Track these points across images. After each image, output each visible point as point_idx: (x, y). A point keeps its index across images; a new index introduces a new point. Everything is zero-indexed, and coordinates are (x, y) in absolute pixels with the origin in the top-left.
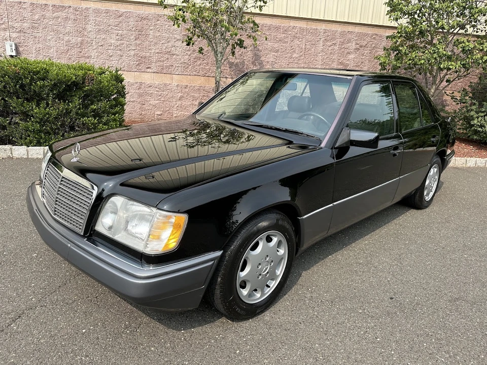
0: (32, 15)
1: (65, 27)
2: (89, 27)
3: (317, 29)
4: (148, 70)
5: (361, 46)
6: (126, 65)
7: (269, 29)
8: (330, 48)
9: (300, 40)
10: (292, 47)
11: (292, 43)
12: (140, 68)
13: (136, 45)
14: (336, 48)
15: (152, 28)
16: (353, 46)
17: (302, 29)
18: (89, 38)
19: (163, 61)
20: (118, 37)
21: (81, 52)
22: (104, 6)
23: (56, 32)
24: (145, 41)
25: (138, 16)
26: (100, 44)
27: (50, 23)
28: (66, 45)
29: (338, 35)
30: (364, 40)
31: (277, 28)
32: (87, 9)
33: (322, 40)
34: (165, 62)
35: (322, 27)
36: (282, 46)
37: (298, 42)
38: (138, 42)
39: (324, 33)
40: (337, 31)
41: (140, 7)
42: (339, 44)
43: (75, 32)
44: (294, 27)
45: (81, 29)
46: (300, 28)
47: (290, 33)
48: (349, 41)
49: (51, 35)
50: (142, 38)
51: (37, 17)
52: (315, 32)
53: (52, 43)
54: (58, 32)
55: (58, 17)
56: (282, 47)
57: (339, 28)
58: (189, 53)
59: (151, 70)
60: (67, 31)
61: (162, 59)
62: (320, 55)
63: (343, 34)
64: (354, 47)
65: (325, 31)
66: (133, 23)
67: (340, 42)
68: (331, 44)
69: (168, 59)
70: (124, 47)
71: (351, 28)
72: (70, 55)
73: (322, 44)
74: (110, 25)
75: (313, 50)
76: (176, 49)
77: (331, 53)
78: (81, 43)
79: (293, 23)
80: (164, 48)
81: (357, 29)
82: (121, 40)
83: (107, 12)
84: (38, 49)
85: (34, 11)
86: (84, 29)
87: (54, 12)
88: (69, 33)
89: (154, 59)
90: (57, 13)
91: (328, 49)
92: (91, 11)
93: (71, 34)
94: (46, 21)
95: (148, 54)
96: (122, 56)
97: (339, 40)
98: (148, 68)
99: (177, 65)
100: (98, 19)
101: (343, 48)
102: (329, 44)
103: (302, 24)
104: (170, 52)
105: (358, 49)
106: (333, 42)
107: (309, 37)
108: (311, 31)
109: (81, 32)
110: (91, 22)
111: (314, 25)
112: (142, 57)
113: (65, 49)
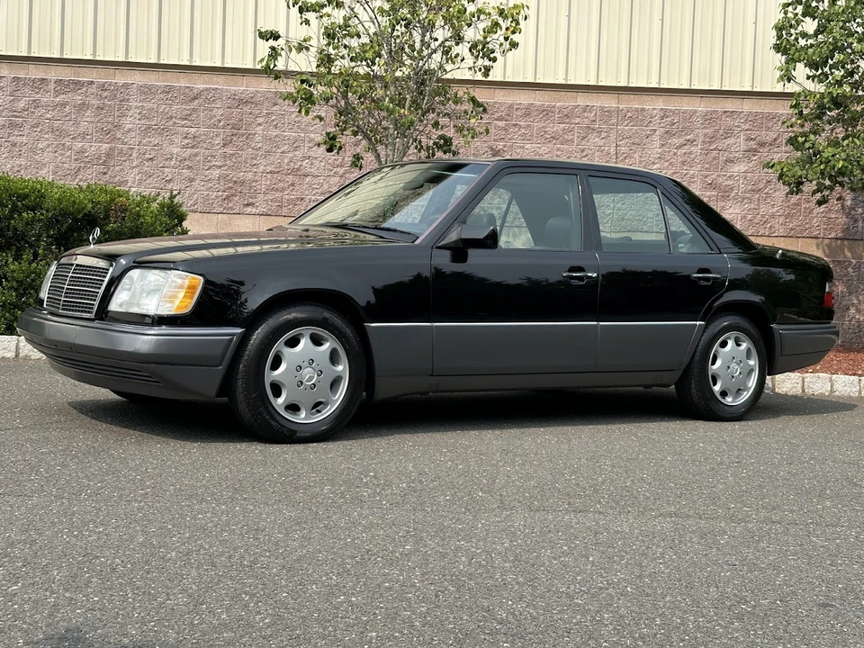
0: (13, 100)
1: (77, 124)
2: (128, 123)
3: (643, 110)
4: (249, 210)
5: (762, 144)
6: (200, 200)
7: (527, 115)
8: (680, 152)
9: (604, 135)
10: (583, 151)
11: (584, 143)
12: (231, 205)
13: (225, 156)
14: (697, 150)
15: (260, 120)
16: (739, 144)
17: (606, 113)
18: (126, 143)
19: (283, 190)
20: (187, 141)
21: (105, 173)
22: (161, 78)
23: (57, 133)
24: (245, 147)
25: (233, 97)
26: (147, 156)
27: (48, 116)
28: (76, 160)
29: (698, 121)
30: (768, 129)
31: (546, 112)
32: (126, 86)
33: (658, 133)
34: (286, 192)
35: (656, 104)
36: (558, 150)
37: (597, 139)
38: (229, 150)
39: (662, 118)
40: (696, 112)
41: (238, 78)
42: (704, 142)
43: (97, 132)
44: (585, 109)
45: (110, 126)
46: (602, 108)
47: (578, 120)
48: (728, 133)
49: (47, 139)
50: (239, 142)
51: (22, 104)
52: (639, 117)
53: (47, 156)
54: (61, 133)
55: (64, 105)
56: (559, 153)
57: (700, 106)
58: (341, 171)
59: (254, 210)
60: (81, 130)
61: (281, 185)
62: (655, 167)
63: (709, 118)
64: (743, 147)
65: (665, 114)
66: (220, 112)
67: (705, 135)
68: (682, 140)
69: (293, 185)
70: (199, 162)
71: (730, 105)
72: (81, 180)
73: (657, 144)
74: (171, 118)
75: (636, 156)
76: (312, 164)
77: (683, 163)
78: (108, 155)
79: (582, 100)
80: (286, 161)
81: (748, 106)
82: (192, 147)
83: (168, 90)
84: (16, 169)
85: (18, 93)
86: (118, 127)
87: (57, 93)
88: (84, 135)
89: (263, 184)
90: (63, 96)
91: (675, 154)
92: (134, 90)
93: (89, 137)
94: (39, 112)
95: (250, 175)
96: (192, 180)
97: (701, 132)
98: (248, 205)
99: (313, 198)
100: (148, 105)
101: (715, 149)
102: (676, 141)
103: (609, 102)
104: (298, 169)
105: (755, 150)
106: (688, 137)
107: (625, 128)
108: (629, 114)
109: (109, 133)
110: (132, 112)
111: (635, 103)
112: (235, 182)
113: (72, 168)
